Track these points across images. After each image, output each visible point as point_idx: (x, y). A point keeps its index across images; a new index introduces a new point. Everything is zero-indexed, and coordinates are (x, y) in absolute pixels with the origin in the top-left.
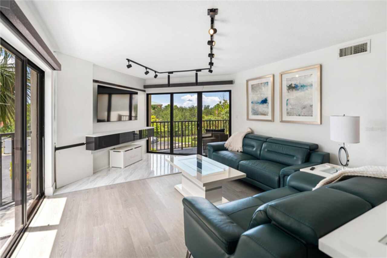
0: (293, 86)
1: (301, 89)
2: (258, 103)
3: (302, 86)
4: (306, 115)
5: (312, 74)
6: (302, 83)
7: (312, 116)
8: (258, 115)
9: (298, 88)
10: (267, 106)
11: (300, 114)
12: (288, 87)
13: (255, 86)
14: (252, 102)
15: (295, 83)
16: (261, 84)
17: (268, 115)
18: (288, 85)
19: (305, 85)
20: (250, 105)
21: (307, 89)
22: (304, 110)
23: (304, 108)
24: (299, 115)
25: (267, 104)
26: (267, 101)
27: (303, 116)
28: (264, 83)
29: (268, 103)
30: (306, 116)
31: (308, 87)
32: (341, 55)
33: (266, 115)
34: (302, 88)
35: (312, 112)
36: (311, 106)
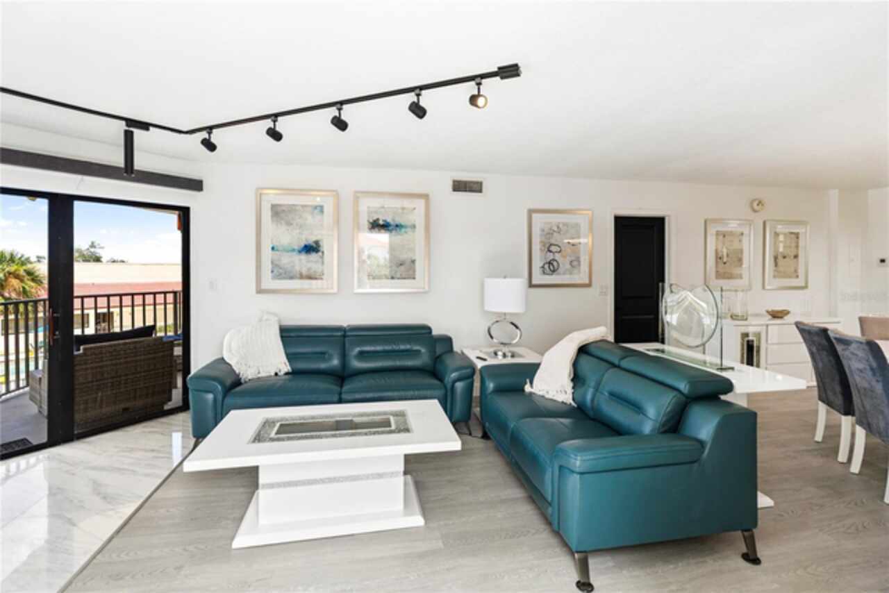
0: (381, 222)
1: (396, 230)
2: (293, 250)
3: (397, 226)
4: (404, 276)
5: (414, 209)
6: (399, 220)
7: (414, 278)
8: (291, 278)
9: (390, 228)
10: (320, 260)
11: (394, 276)
12: (371, 223)
13: (284, 208)
14: (273, 248)
15: (384, 219)
16: (303, 206)
17: (322, 279)
18: (371, 221)
19: (403, 224)
20: (267, 254)
21: (406, 232)
22: (402, 268)
23: (401, 265)
24: (393, 278)
25: (320, 254)
26: (321, 249)
27: (398, 278)
28: (311, 206)
29: (323, 252)
30: (405, 278)
31: (408, 230)
32: (455, 190)
33: (316, 279)
34: (398, 229)
35: (414, 271)
36: (413, 262)
